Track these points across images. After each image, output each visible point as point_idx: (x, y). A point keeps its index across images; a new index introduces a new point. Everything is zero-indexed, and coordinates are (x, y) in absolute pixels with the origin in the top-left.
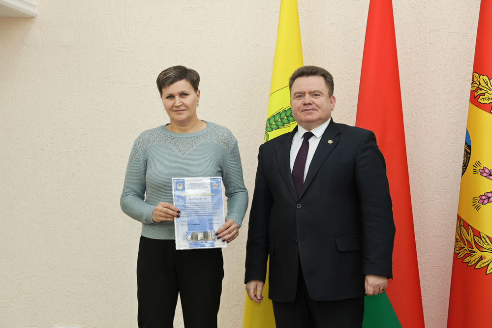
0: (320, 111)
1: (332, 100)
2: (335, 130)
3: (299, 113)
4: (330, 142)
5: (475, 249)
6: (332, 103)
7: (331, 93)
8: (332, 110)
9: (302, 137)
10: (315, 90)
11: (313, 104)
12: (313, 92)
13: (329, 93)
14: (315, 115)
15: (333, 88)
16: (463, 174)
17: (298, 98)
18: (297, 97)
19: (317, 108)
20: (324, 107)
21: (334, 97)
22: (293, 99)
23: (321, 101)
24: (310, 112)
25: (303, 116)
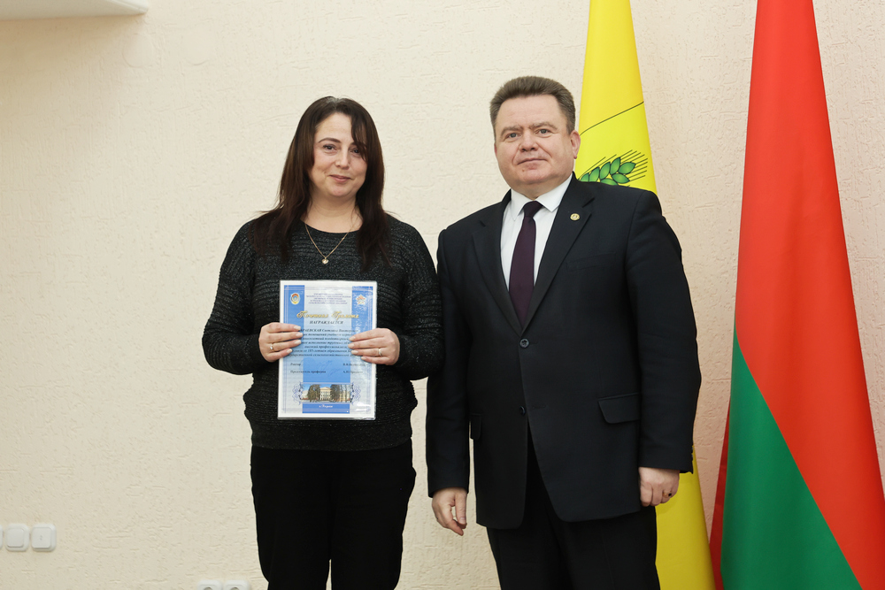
0: (552, 160)
1: (574, 138)
2: (581, 194)
3: (513, 168)
4: (575, 217)
6: (573, 144)
7: (571, 126)
8: (575, 158)
9: (521, 213)
10: (541, 122)
11: (540, 150)
12: (539, 126)
13: (568, 126)
14: (544, 170)
15: (574, 117)
17: (510, 139)
18: (507, 137)
21: (576, 134)
22: (500, 141)
23: (552, 142)
24: (534, 164)
25: (522, 174)
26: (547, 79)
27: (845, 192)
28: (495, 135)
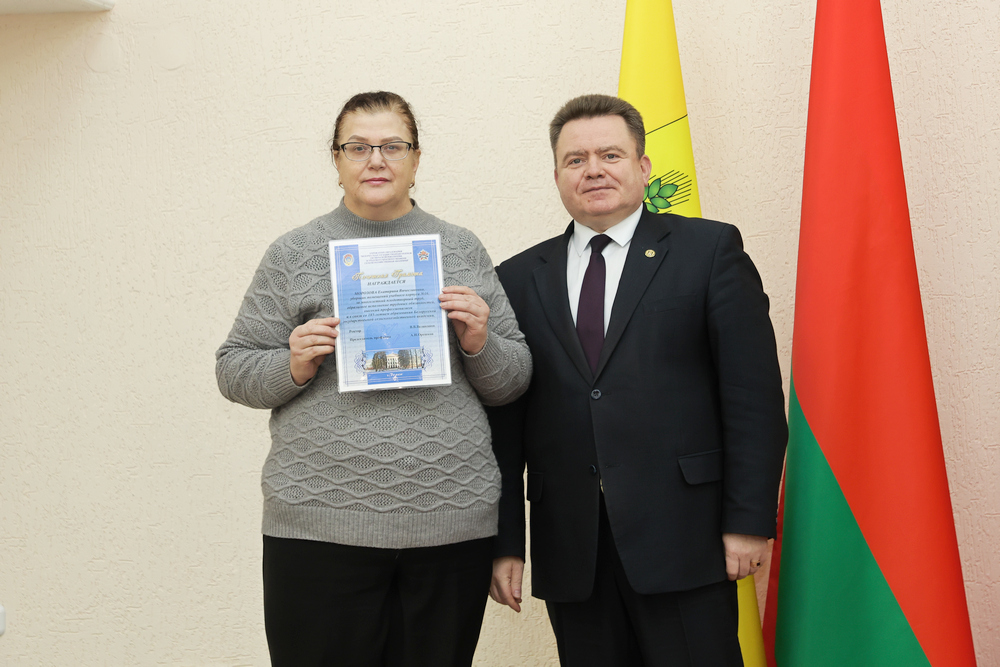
0: (621, 189)
1: (644, 163)
3: (577, 197)
4: (650, 253)
6: (643, 170)
7: (640, 150)
9: (587, 247)
10: (608, 145)
11: (607, 176)
12: (606, 151)
13: (637, 150)
14: (612, 200)
15: (644, 140)
17: (574, 165)
18: (570, 163)
19: (616, 184)
20: (631, 180)
21: (647, 159)
22: (562, 168)
23: (622, 167)
24: (602, 194)
25: (588, 204)
26: (614, 98)
27: (917, 219)
28: (556, 161)
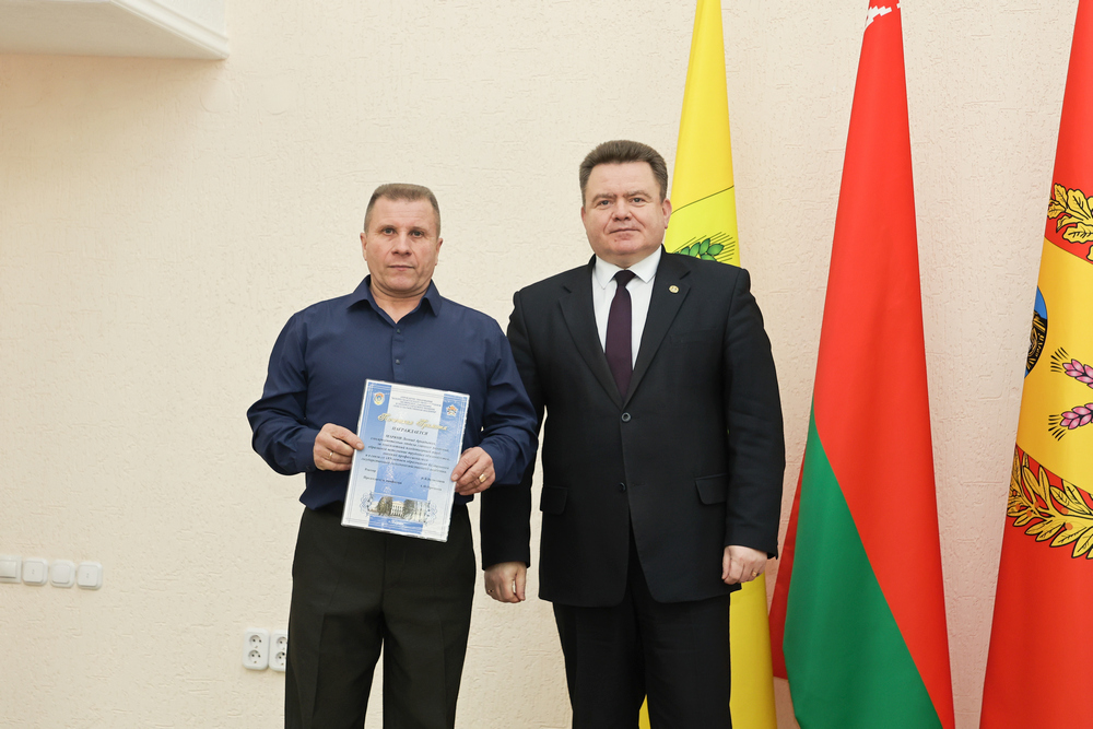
0: (645, 231)
1: (665, 206)
3: (604, 236)
4: (674, 289)
5: (1052, 511)
6: (665, 213)
7: (663, 195)
8: (666, 228)
9: (613, 280)
10: (635, 190)
11: (633, 218)
12: (632, 195)
13: (660, 194)
14: (637, 241)
15: (666, 184)
16: (1028, 371)
17: (603, 206)
18: (599, 204)
19: (640, 227)
20: (655, 224)
21: (668, 202)
22: (591, 207)
23: (646, 211)
24: (627, 235)
25: (613, 243)
26: (641, 145)
28: (584, 201)
